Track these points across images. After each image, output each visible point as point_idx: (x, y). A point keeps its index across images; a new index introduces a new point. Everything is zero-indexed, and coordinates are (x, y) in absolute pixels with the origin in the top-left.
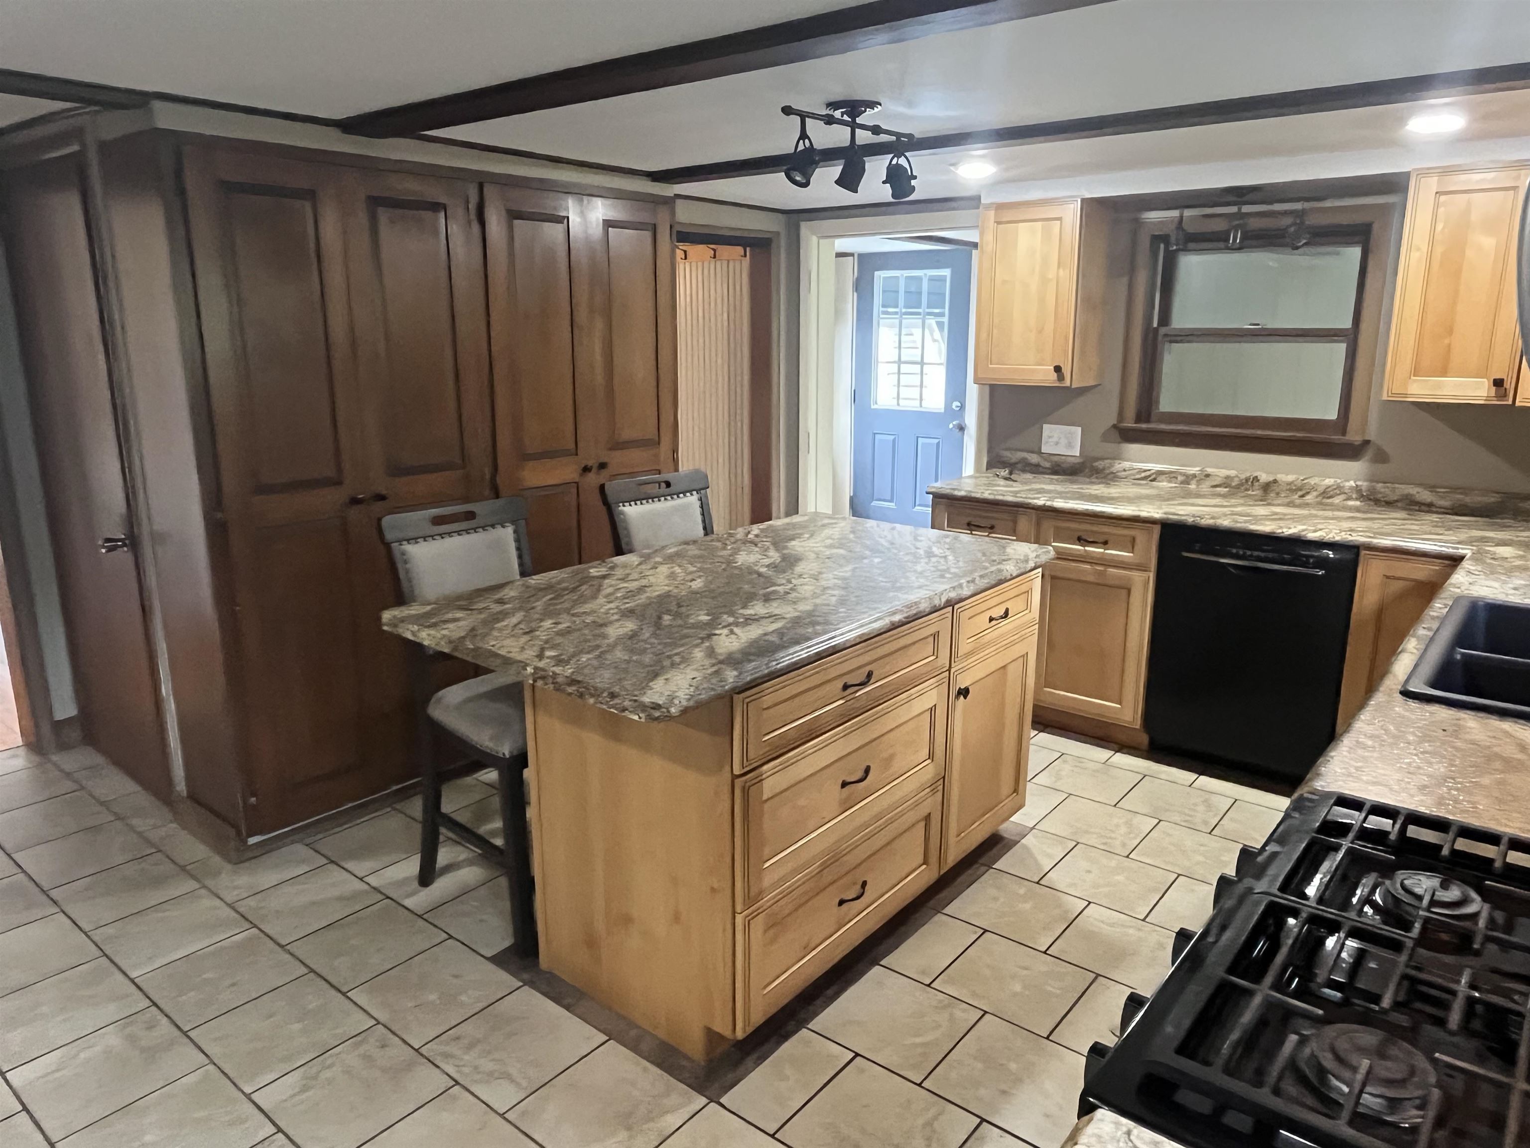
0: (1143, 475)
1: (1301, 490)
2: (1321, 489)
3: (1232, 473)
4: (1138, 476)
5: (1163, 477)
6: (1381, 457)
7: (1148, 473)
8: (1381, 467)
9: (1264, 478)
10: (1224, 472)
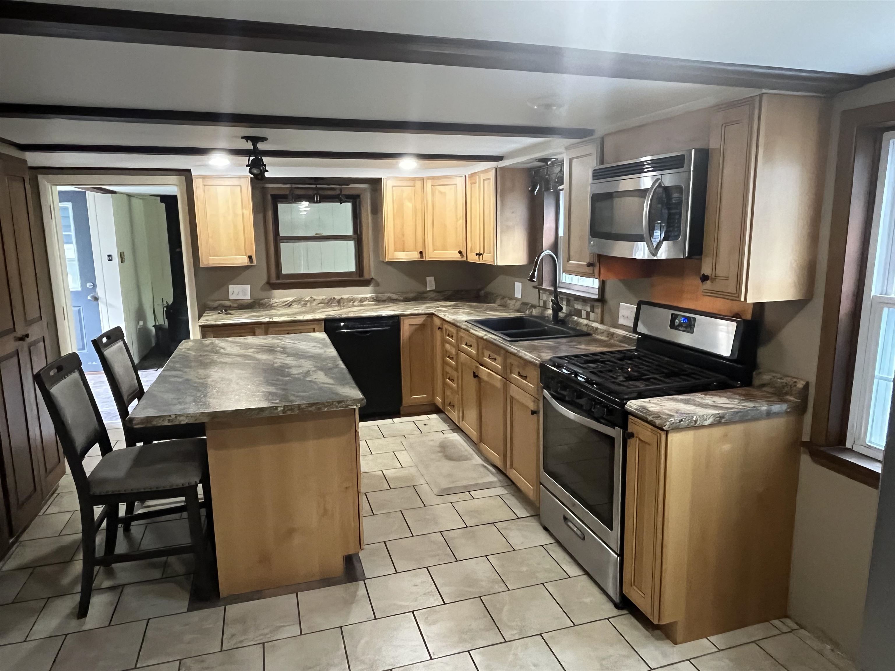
0: (285, 303)
1: (352, 300)
2: (359, 299)
3: (324, 297)
4: (284, 304)
5: (295, 303)
6: (377, 285)
7: (288, 302)
8: (377, 288)
9: (338, 297)
10: (321, 298)
